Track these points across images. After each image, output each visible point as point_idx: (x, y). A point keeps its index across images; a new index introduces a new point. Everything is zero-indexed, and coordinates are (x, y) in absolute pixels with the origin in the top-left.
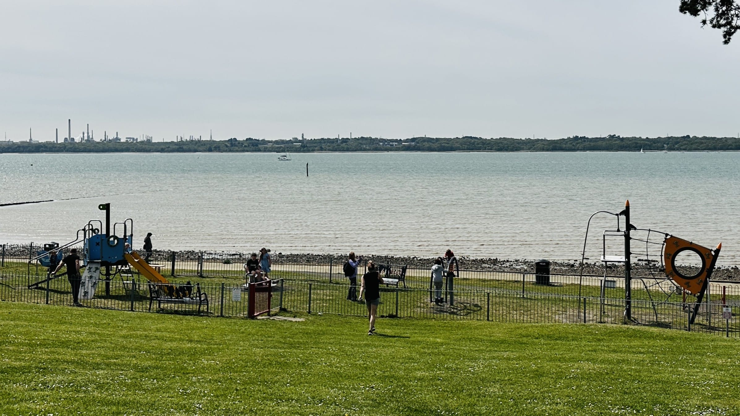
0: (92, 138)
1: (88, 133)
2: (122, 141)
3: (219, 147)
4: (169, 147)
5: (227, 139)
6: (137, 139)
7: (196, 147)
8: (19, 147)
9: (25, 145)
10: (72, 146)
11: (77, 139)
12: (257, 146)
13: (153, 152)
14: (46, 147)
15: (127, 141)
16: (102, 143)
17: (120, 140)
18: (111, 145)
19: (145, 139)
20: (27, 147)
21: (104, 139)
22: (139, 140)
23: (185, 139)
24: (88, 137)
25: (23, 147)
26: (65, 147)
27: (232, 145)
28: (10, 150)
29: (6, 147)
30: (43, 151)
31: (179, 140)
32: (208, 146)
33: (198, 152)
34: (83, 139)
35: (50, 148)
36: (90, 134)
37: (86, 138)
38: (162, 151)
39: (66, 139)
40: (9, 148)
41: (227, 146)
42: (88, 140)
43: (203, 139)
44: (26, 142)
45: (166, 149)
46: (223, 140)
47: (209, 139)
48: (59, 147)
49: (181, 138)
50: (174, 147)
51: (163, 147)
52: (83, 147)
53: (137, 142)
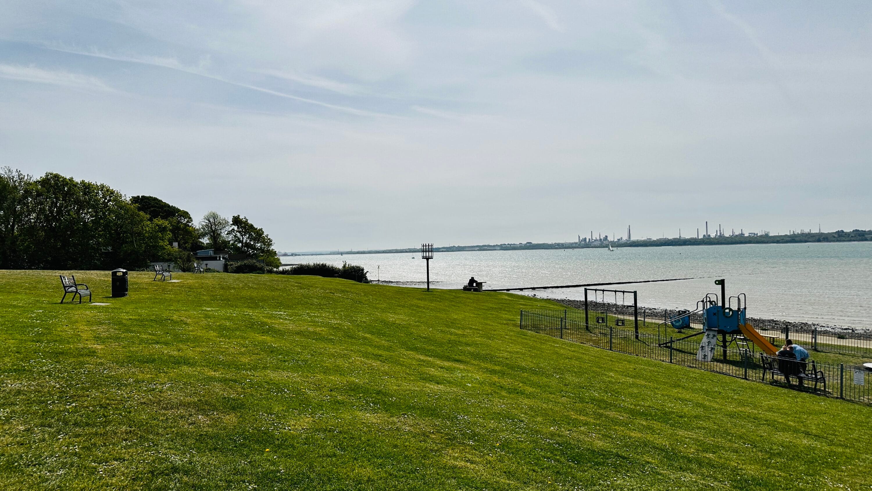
0: (723, 234)
1: (720, 231)
2: (745, 235)
3: (827, 238)
4: (783, 239)
5: (835, 231)
6: (757, 234)
7: (806, 239)
8: (672, 242)
9: (676, 240)
10: (708, 240)
11: (713, 235)
12: (864, 236)
13: (770, 243)
14: (690, 242)
15: (749, 235)
16: (731, 237)
17: (744, 235)
18: (737, 239)
19: (763, 233)
20: (678, 242)
21: (732, 235)
22: (759, 235)
23: (797, 232)
24: (720, 233)
25: (675, 242)
26: (704, 241)
27: (839, 236)
28: (666, 244)
29: (664, 242)
30: (688, 245)
31: (792, 233)
32: (817, 237)
33: (808, 242)
34: (716, 235)
35: (694, 242)
36: (722, 231)
37: (719, 234)
38: (778, 242)
39: (704, 236)
40: (665, 243)
41: (834, 237)
42: (720, 236)
43: (813, 232)
44: (677, 239)
45: (781, 241)
46: (830, 232)
47: (818, 232)
48: (699, 242)
49: (794, 232)
50: (788, 239)
51: (779, 239)
52: (717, 241)
53: (757, 236)
